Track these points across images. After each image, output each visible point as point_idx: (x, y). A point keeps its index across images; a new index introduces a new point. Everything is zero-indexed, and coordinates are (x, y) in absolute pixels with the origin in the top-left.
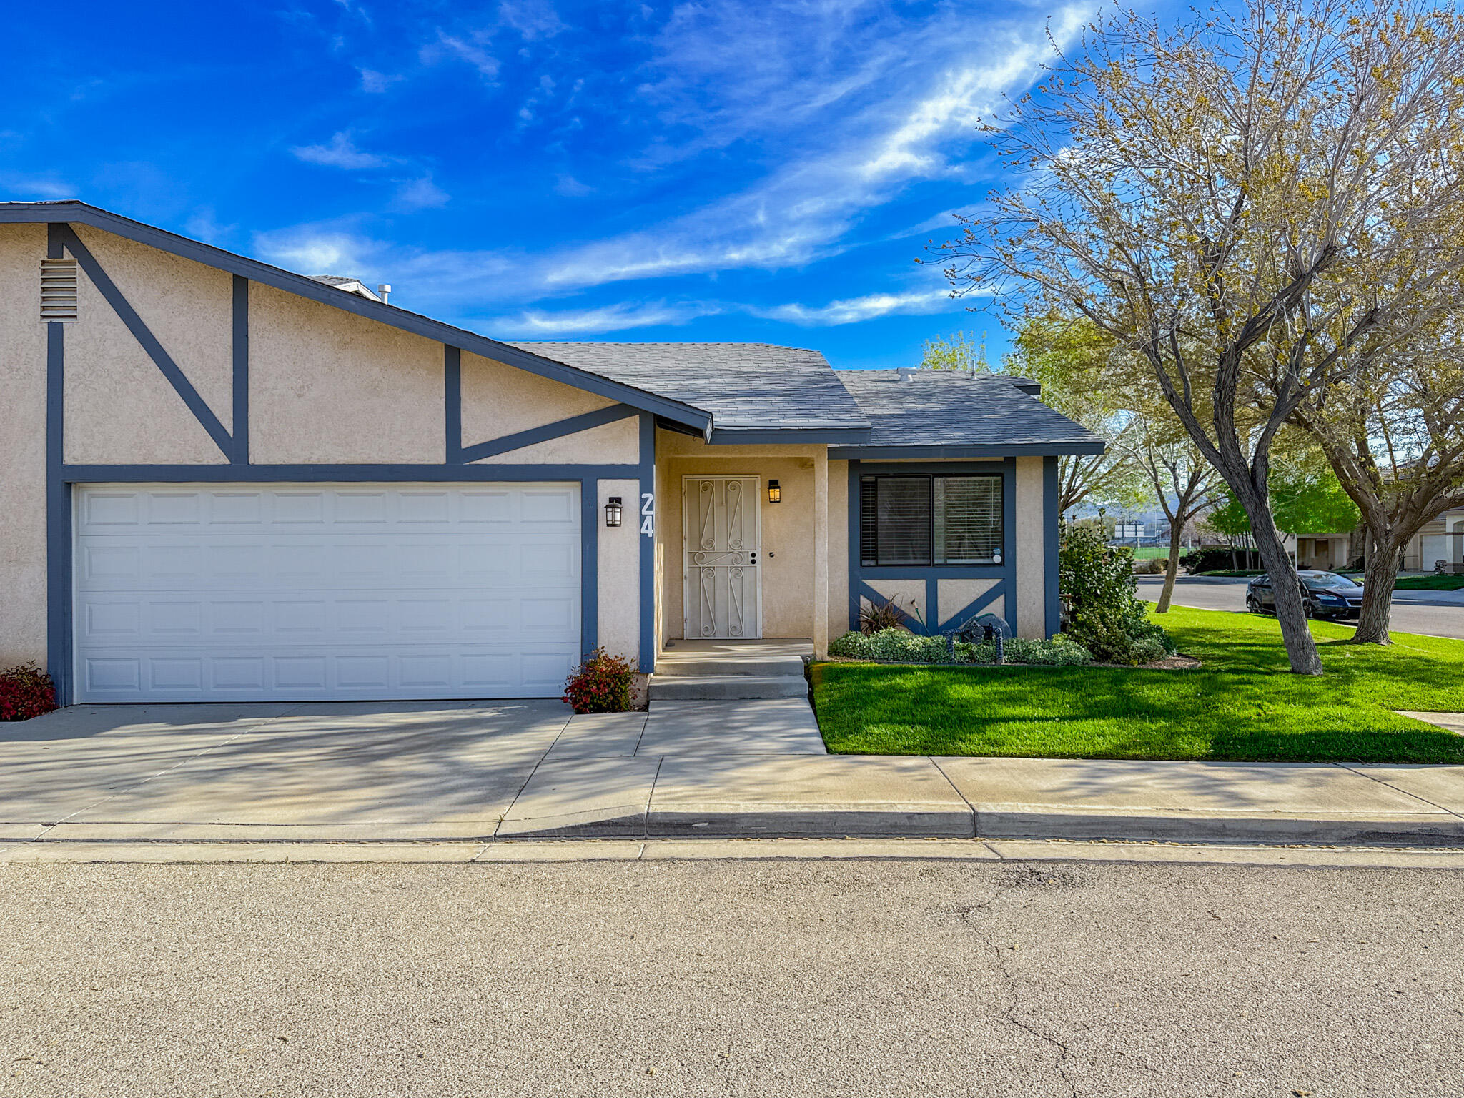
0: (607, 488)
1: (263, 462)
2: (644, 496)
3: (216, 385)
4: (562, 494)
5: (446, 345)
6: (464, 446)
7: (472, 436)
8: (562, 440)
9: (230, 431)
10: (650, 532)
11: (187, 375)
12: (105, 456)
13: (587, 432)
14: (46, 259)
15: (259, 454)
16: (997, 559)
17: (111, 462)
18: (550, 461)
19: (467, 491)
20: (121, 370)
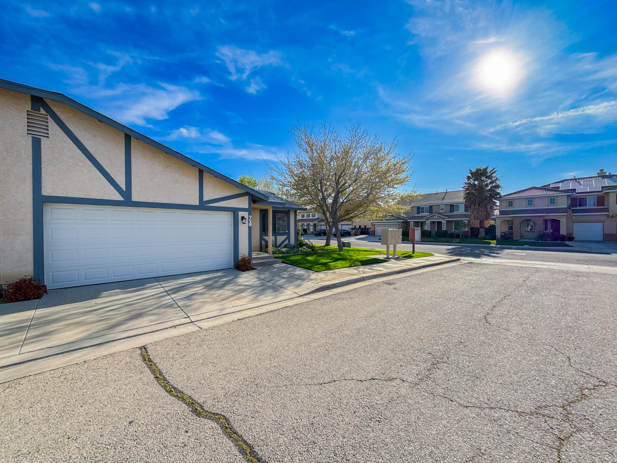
0: (241, 214)
1: (137, 200)
2: (250, 216)
3: (118, 173)
4: (227, 215)
5: (199, 169)
6: (204, 200)
7: (206, 198)
8: (230, 201)
9: (124, 189)
10: (251, 225)
11: (105, 167)
12: (65, 193)
13: (236, 199)
14: (30, 110)
15: (135, 197)
16: (287, 231)
17: (69, 196)
18: (227, 206)
19: (203, 213)
20: (72, 161)
